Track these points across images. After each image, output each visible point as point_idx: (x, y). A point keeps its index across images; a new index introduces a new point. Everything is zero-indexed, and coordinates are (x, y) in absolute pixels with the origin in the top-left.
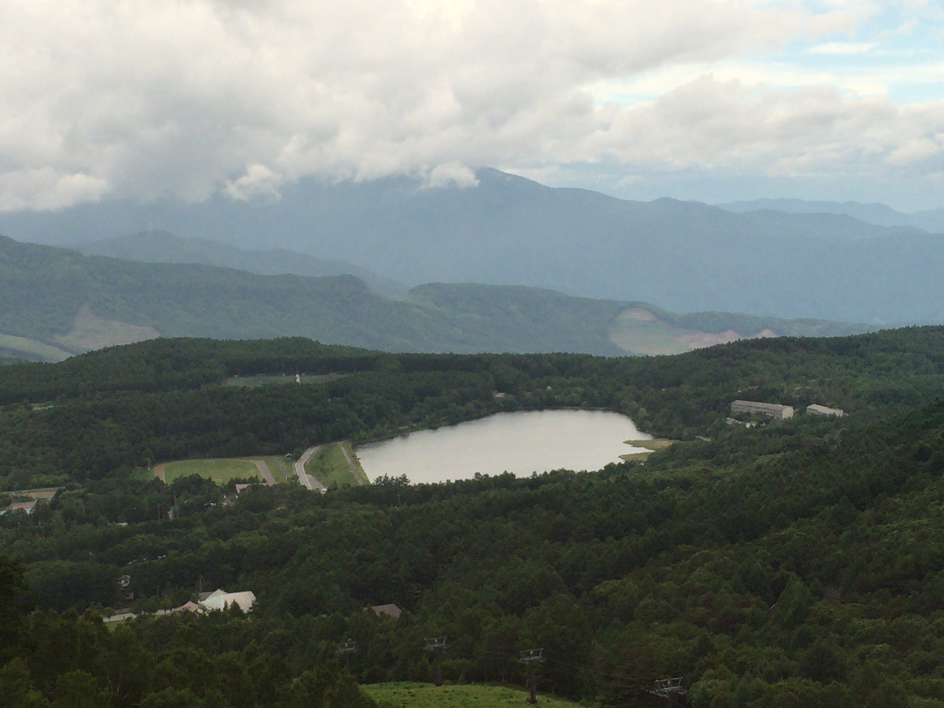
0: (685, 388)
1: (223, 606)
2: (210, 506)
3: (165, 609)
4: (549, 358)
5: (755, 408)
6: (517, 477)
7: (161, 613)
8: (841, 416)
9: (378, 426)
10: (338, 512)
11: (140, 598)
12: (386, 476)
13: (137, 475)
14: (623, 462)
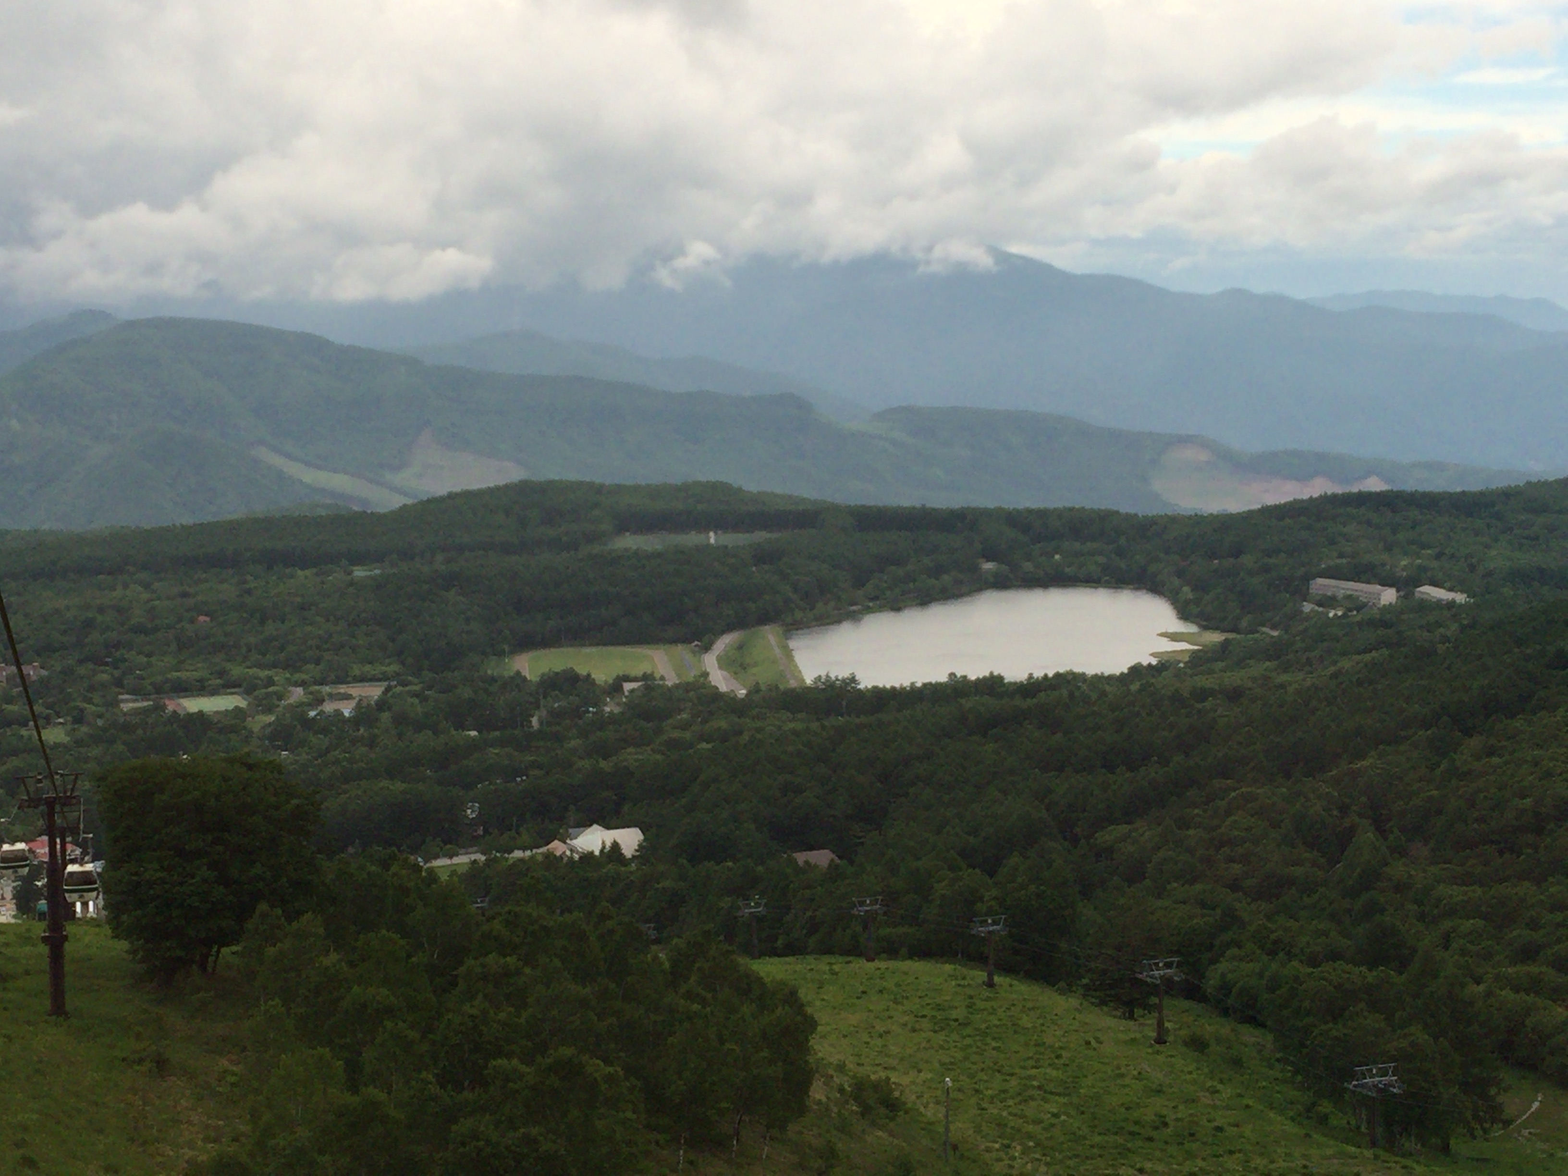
0: (1247, 560)
1: (600, 847)
2: (589, 712)
3: (524, 849)
4: (1059, 513)
5: (1343, 589)
6: (1006, 681)
7: (518, 854)
8: (1463, 602)
9: (820, 605)
10: (759, 724)
11: (490, 834)
12: (827, 676)
13: (491, 668)
14: (1154, 662)
